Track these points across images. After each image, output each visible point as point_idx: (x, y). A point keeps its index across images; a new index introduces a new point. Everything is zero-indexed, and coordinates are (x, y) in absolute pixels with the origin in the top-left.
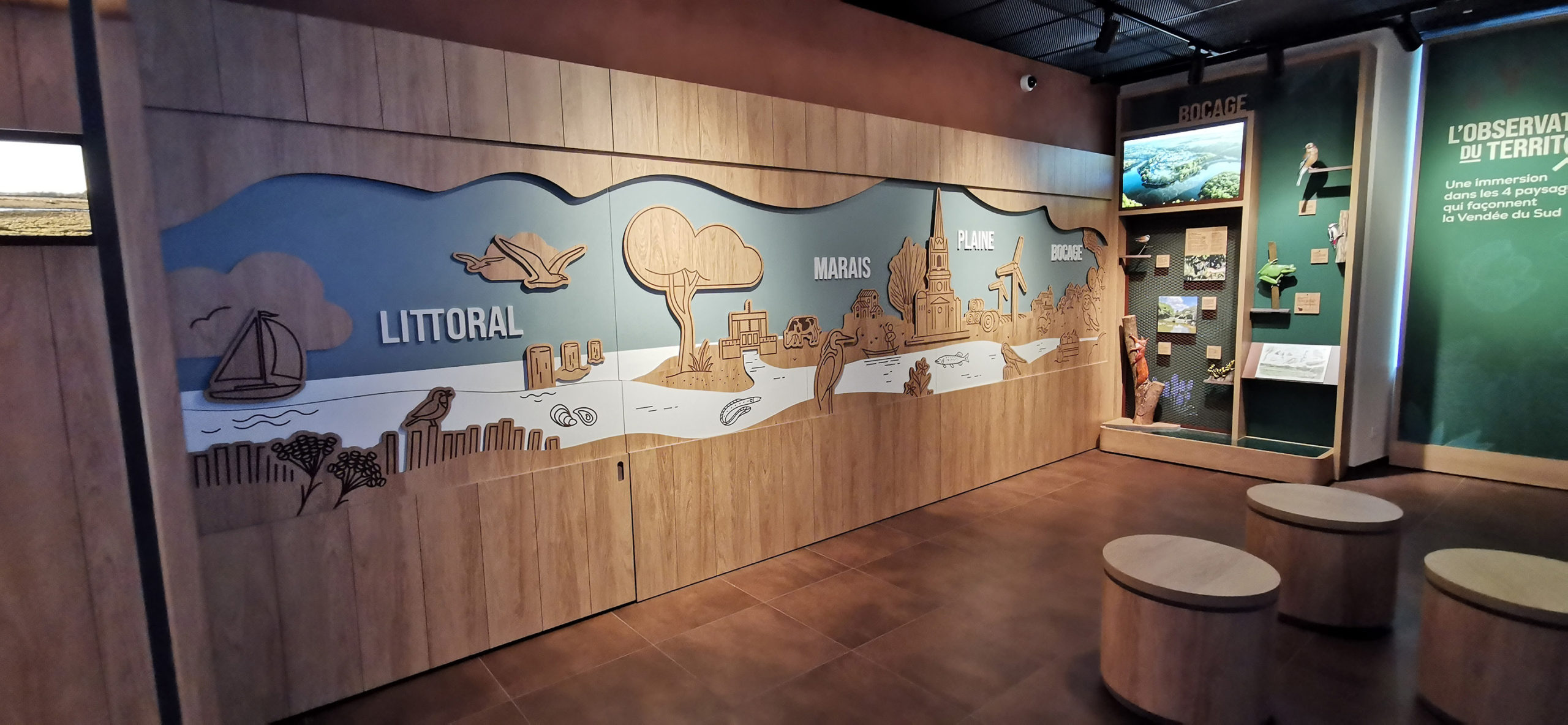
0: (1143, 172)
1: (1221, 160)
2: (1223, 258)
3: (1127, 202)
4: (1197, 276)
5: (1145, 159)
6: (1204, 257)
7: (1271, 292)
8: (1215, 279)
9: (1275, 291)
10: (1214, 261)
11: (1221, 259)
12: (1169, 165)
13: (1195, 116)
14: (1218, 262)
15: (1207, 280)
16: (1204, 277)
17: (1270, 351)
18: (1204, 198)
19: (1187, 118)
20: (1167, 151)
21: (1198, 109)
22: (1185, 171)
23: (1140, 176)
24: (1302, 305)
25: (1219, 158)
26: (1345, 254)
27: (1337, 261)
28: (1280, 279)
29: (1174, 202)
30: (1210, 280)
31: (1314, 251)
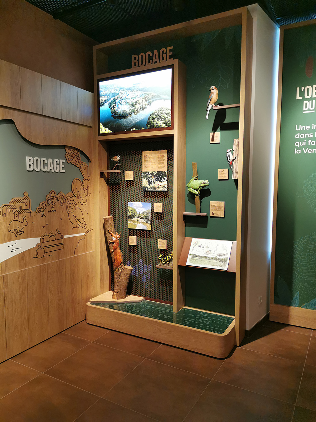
0: (112, 106)
1: (159, 98)
2: (165, 174)
3: (104, 130)
4: (150, 187)
5: (113, 96)
6: (154, 173)
7: (194, 200)
8: (161, 189)
9: (197, 199)
10: (160, 176)
11: (163, 175)
12: (128, 101)
13: (142, 64)
14: (162, 177)
15: (156, 190)
16: (155, 188)
17: (196, 244)
18: (150, 127)
19: (137, 65)
20: (126, 91)
21: (144, 57)
22: (137, 106)
23: (110, 109)
24: (215, 210)
25: (158, 97)
26: (237, 173)
27: (233, 178)
28: (200, 190)
29: (131, 130)
30: (158, 190)
31: (220, 170)
